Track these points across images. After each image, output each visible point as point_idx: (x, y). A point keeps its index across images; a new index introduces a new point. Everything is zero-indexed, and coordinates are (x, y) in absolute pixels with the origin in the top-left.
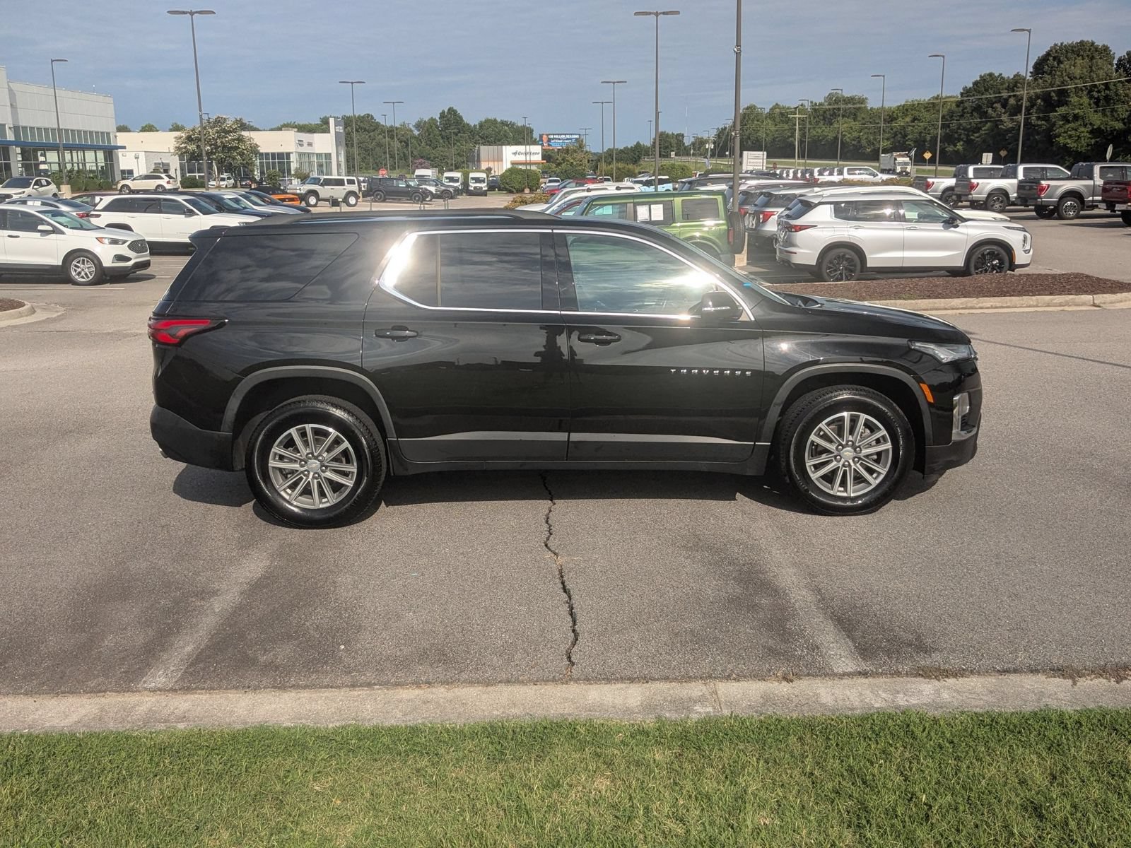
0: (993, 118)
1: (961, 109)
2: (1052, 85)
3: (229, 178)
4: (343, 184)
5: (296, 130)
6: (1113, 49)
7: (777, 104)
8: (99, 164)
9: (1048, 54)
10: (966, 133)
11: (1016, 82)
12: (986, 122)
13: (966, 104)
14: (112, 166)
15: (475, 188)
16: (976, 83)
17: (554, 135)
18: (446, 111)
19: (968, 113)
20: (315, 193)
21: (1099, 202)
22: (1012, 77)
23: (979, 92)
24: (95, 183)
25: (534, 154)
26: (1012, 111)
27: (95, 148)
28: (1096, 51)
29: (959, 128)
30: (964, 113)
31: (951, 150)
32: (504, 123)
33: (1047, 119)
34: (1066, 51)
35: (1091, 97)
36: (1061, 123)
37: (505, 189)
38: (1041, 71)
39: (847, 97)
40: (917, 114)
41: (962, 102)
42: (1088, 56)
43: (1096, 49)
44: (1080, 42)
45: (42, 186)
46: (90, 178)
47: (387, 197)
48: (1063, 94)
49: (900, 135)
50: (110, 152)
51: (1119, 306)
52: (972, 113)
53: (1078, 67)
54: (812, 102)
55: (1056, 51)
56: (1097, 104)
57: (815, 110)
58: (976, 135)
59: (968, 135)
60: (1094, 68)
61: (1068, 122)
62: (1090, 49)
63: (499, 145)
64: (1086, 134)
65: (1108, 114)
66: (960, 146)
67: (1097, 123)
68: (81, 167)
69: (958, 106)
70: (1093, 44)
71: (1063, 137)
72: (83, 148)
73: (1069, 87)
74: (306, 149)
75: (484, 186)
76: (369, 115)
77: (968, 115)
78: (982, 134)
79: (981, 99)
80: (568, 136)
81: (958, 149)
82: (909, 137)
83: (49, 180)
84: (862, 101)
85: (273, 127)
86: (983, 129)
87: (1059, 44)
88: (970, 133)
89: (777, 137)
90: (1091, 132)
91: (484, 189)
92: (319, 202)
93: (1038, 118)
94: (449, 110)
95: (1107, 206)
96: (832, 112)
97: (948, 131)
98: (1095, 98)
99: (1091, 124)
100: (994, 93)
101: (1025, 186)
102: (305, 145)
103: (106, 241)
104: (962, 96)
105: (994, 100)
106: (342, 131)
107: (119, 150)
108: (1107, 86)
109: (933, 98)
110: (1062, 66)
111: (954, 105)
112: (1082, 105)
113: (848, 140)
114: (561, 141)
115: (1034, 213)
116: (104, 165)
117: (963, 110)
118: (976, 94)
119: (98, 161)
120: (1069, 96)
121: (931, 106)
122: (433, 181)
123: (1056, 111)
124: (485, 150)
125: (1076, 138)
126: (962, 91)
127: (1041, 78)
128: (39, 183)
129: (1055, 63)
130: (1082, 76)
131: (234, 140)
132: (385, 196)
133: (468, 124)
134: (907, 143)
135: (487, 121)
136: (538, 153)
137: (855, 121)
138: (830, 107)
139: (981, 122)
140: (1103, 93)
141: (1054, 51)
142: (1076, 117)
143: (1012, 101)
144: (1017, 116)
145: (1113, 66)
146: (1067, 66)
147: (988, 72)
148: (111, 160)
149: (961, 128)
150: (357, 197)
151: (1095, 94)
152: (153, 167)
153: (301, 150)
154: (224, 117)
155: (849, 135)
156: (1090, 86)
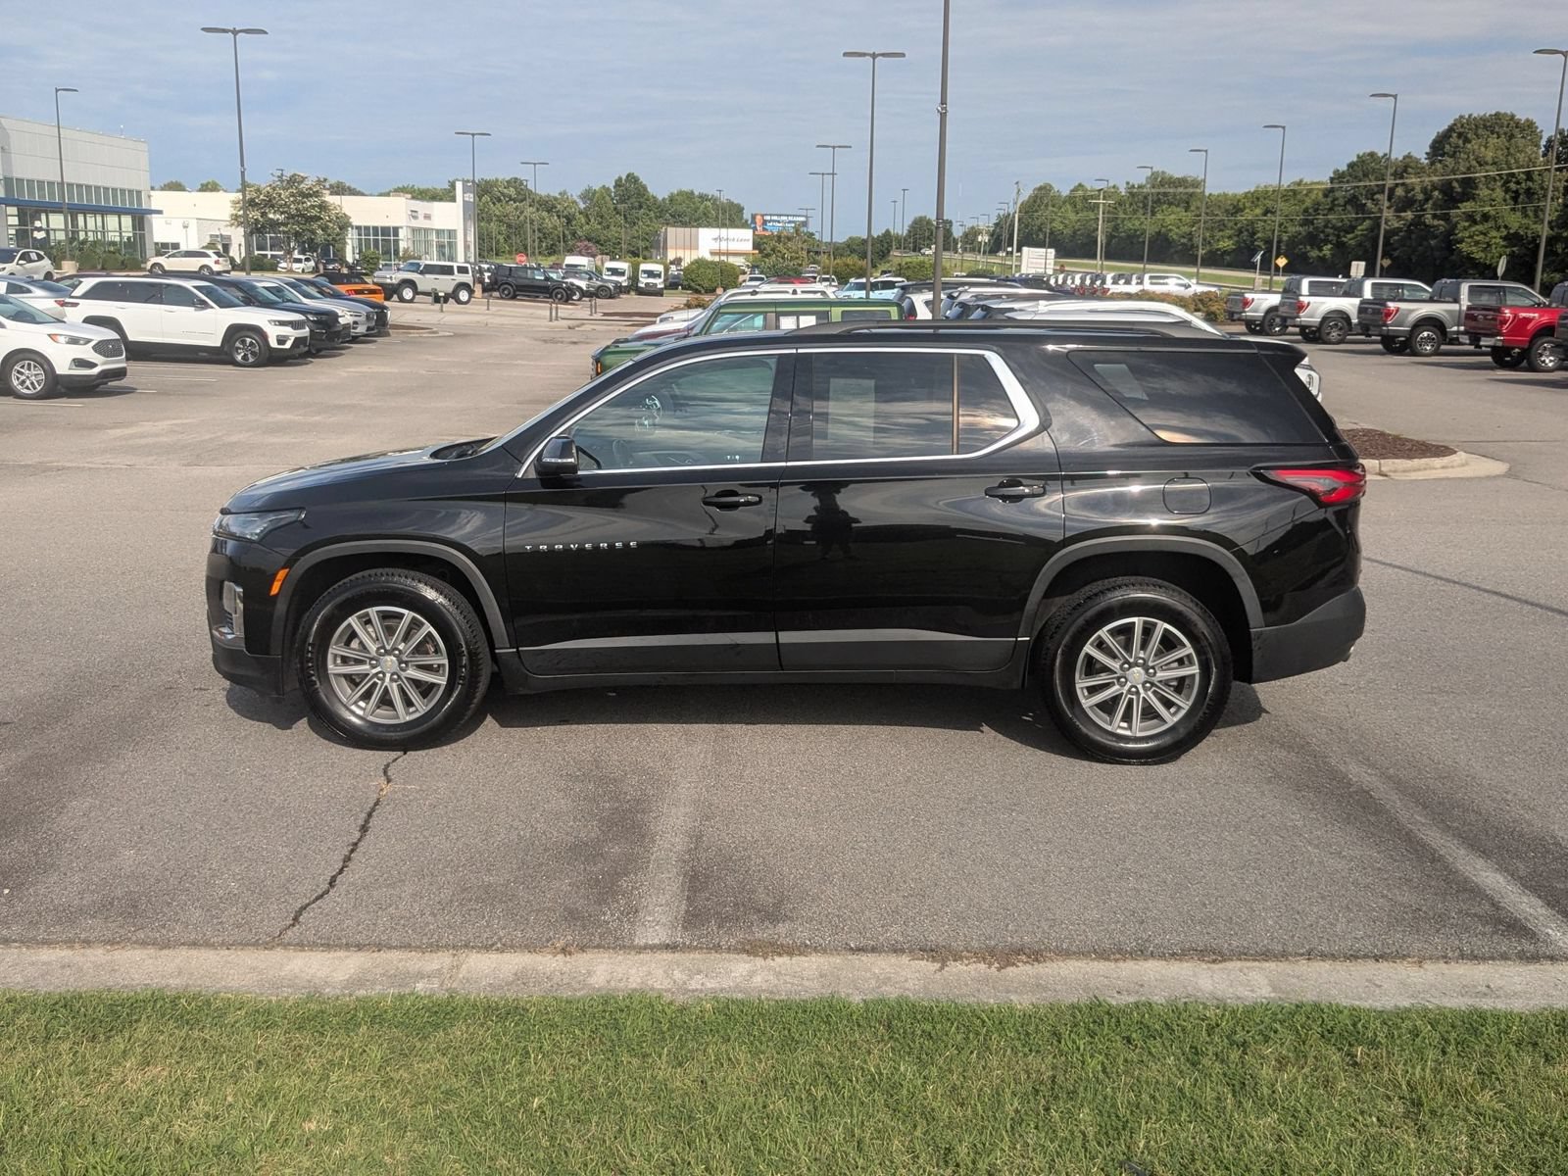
0: (1373, 213)
1: (1329, 200)
2: (1454, 172)
3: (307, 260)
4: (452, 273)
5: (409, 196)
6: (1540, 125)
7: (1080, 185)
8: (123, 234)
9: (1451, 129)
10: (1336, 233)
11: (1407, 166)
12: (1364, 219)
13: (1337, 194)
14: (142, 237)
15: (647, 284)
16: (1351, 166)
17: (771, 215)
18: (624, 177)
19: (1339, 205)
20: (411, 284)
21: (1463, 333)
22: (1401, 158)
23: (1356, 177)
24: (116, 259)
25: (740, 240)
26: (1400, 205)
27: (119, 212)
28: (1517, 127)
29: (1326, 226)
30: (1335, 205)
31: (1314, 255)
32: (703, 198)
33: (1446, 218)
34: (1476, 126)
35: (1507, 190)
36: (1467, 224)
37: (689, 288)
38: (1441, 152)
39: (1178, 179)
40: (1269, 203)
41: (1332, 190)
42: (1505, 134)
43: (1517, 125)
44: (1495, 115)
45: (31, 261)
46: (110, 252)
47: (518, 293)
48: (1469, 184)
49: (1246, 233)
50: (140, 218)
51: (1413, 476)
52: (1345, 206)
53: (1490, 149)
54: (1128, 183)
55: (1462, 126)
56: (1515, 199)
57: (1132, 195)
58: (1350, 236)
59: (1338, 236)
60: (1512, 151)
61: (1475, 222)
62: (1509, 124)
63: (693, 227)
64: (1498, 240)
65: (1531, 214)
66: (1327, 250)
67: (1514, 227)
68: (99, 237)
69: (1326, 196)
70: (1512, 117)
71: (1467, 243)
72: (104, 211)
73: (1477, 175)
74: (421, 223)
75: (659, 283)
76: (516, 179)
77: (1340, 208)
78: (1357, 236)
79: (1358, 187)
80: (790, 218)
81: (1325, 255)
82: (1259, 235)
83: (42, 253)
84: (1196, 184)
85: (383, 191)
86: (1359, 228)
87: (1467, 117)
88: (1342, 234)
89: (1079, 230)
90: (1505, 238)
91: (659, 286)
92: (417, 296)
93: (1435, 216)
94: (628, 176)
95: (1470, 339)
96: (1155, 198)
97: (1311, 229)
98: (1513, 192)
99: (1506, 227)
100: (1377, 179)
101: (1367, 309)
102: (421, 217)
103: (62, 339)
104: (1331, 182)
105: (1376, 189)
106: (472, 200)
107: (153, 215)
108: (1529, 176)
109: (1294, 183)
110: (1469, 146)
111: (1320, 194)
112: (1494, 201)
113: (1175, 237)
114: (781, 225)
115: (1380, 347)
116: (131, 235)
117: (1333, 202)
118: (1351, 179)
119: (123, 229)
120: (1476, 188)
121: (1292, 194)
122: (586, 273)
123: (1459, 208)
124: (674, 234)
125: (1485, 246)
126: (1332, 175)
127: (1440, 161)
128: (27, 256)
129: (1461, 142)
130: (1496, 160)
131: (313, 207)
132: (514, 291)
133: (654, 197)
134: (1256, 243)
135: (680, 193)
136: (748, 240)
137: (1186, 211)
138: (1153, 191)
139: (1357, 219)
140: (1523, 185)
141: (1459, 125)
142: (1486, 217)
143: (1400, 192)
144: (1405, 212)
145: (1539, 147)
146: (1476, 147)
147: (1368, 151)
148: (142, 228)
149: (1330, 225)
150: (471, 292)
151: (1513, 186)
152: (208, 240)
153: (415, 224)
154: (302, 174)
155: (1177, 230)
156: (1507, 174)
